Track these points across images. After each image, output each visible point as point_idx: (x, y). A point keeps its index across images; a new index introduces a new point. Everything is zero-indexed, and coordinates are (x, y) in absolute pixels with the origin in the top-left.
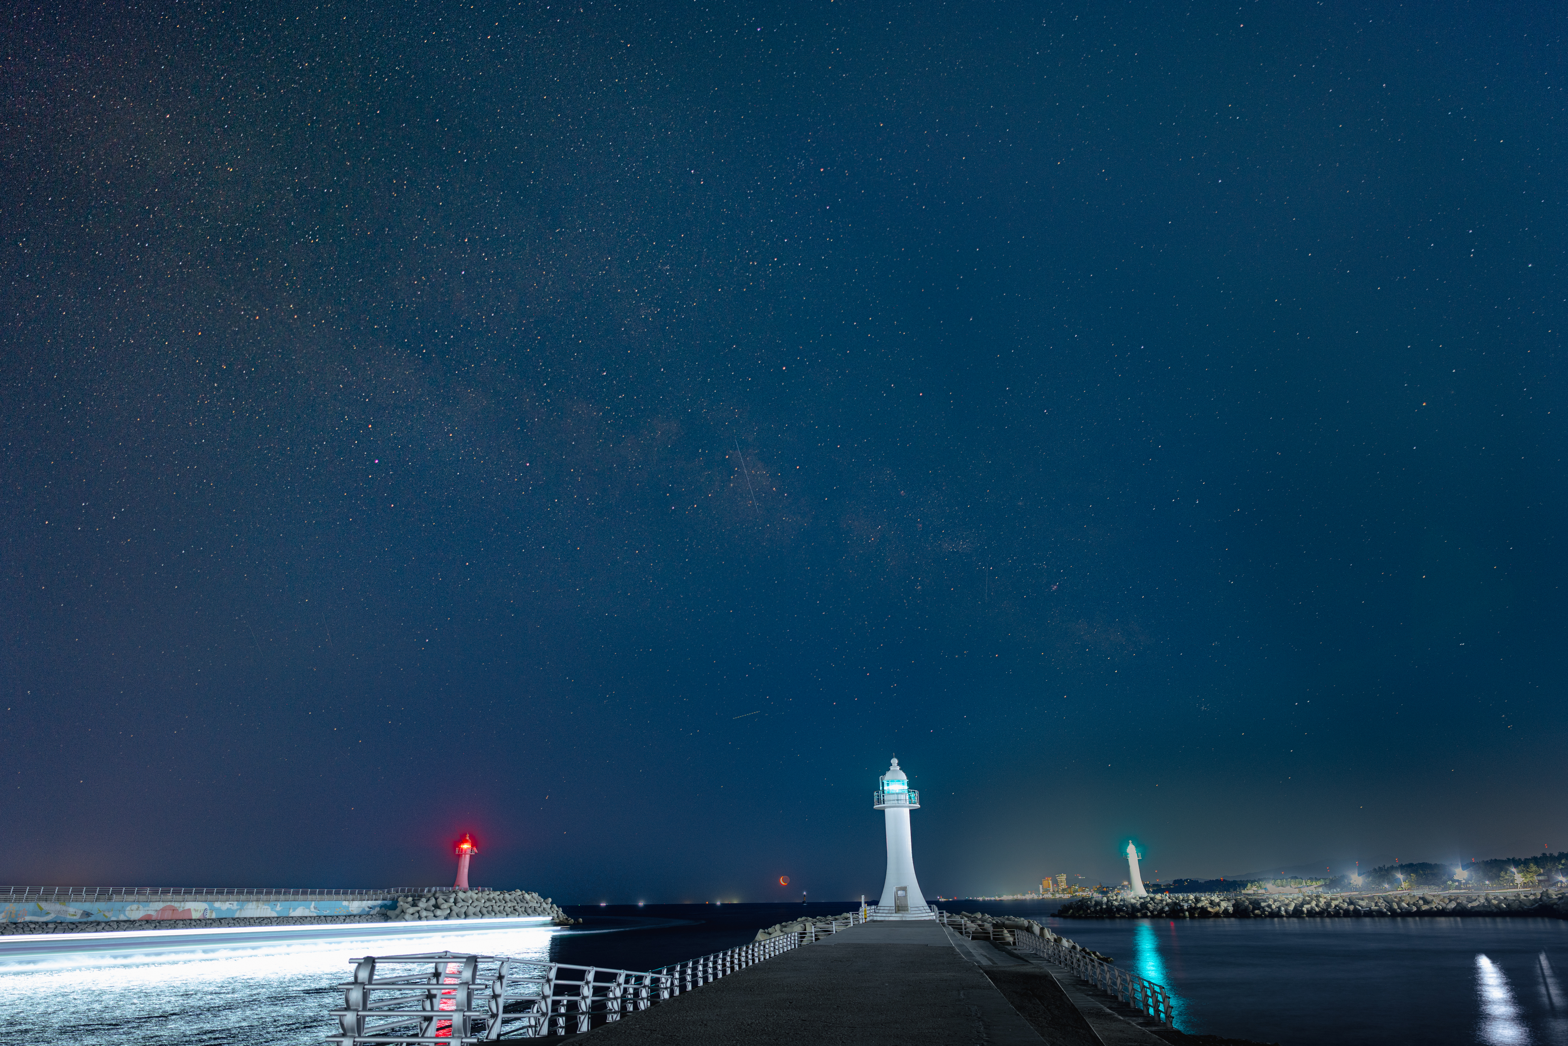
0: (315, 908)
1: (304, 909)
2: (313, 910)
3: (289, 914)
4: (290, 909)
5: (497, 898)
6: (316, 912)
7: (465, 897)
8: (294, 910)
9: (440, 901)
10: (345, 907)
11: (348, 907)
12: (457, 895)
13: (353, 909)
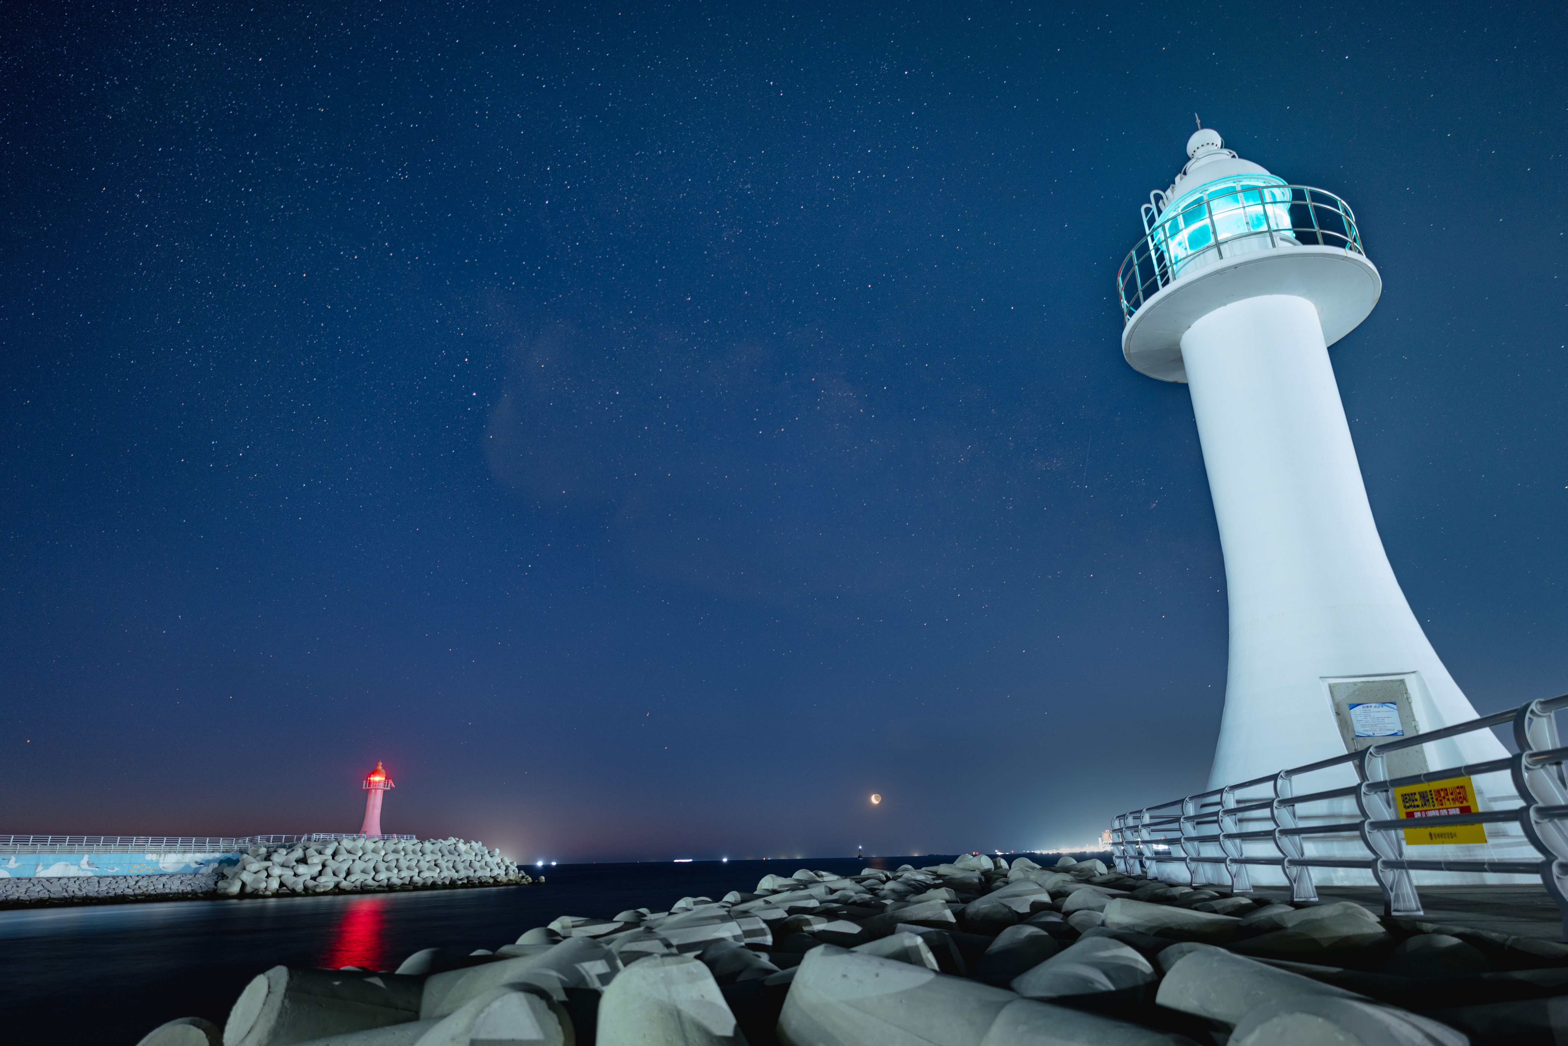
0: (89, 864)
1: (67, 865)
2: (86, 867)
3: (35, 873)
4: (37, 865)
5: (410, 848)
6: (92, 871)
7: (353, 847)
8: (47, 866)
9: (311, 851)
10: (149, 863)
11: (157, 863)
12: (339, 845)
13: (165, 865)
